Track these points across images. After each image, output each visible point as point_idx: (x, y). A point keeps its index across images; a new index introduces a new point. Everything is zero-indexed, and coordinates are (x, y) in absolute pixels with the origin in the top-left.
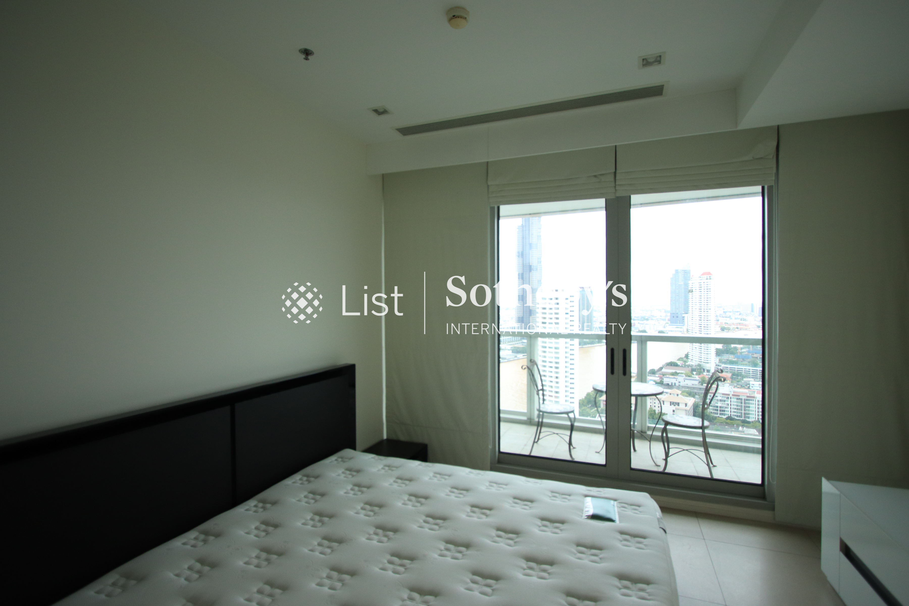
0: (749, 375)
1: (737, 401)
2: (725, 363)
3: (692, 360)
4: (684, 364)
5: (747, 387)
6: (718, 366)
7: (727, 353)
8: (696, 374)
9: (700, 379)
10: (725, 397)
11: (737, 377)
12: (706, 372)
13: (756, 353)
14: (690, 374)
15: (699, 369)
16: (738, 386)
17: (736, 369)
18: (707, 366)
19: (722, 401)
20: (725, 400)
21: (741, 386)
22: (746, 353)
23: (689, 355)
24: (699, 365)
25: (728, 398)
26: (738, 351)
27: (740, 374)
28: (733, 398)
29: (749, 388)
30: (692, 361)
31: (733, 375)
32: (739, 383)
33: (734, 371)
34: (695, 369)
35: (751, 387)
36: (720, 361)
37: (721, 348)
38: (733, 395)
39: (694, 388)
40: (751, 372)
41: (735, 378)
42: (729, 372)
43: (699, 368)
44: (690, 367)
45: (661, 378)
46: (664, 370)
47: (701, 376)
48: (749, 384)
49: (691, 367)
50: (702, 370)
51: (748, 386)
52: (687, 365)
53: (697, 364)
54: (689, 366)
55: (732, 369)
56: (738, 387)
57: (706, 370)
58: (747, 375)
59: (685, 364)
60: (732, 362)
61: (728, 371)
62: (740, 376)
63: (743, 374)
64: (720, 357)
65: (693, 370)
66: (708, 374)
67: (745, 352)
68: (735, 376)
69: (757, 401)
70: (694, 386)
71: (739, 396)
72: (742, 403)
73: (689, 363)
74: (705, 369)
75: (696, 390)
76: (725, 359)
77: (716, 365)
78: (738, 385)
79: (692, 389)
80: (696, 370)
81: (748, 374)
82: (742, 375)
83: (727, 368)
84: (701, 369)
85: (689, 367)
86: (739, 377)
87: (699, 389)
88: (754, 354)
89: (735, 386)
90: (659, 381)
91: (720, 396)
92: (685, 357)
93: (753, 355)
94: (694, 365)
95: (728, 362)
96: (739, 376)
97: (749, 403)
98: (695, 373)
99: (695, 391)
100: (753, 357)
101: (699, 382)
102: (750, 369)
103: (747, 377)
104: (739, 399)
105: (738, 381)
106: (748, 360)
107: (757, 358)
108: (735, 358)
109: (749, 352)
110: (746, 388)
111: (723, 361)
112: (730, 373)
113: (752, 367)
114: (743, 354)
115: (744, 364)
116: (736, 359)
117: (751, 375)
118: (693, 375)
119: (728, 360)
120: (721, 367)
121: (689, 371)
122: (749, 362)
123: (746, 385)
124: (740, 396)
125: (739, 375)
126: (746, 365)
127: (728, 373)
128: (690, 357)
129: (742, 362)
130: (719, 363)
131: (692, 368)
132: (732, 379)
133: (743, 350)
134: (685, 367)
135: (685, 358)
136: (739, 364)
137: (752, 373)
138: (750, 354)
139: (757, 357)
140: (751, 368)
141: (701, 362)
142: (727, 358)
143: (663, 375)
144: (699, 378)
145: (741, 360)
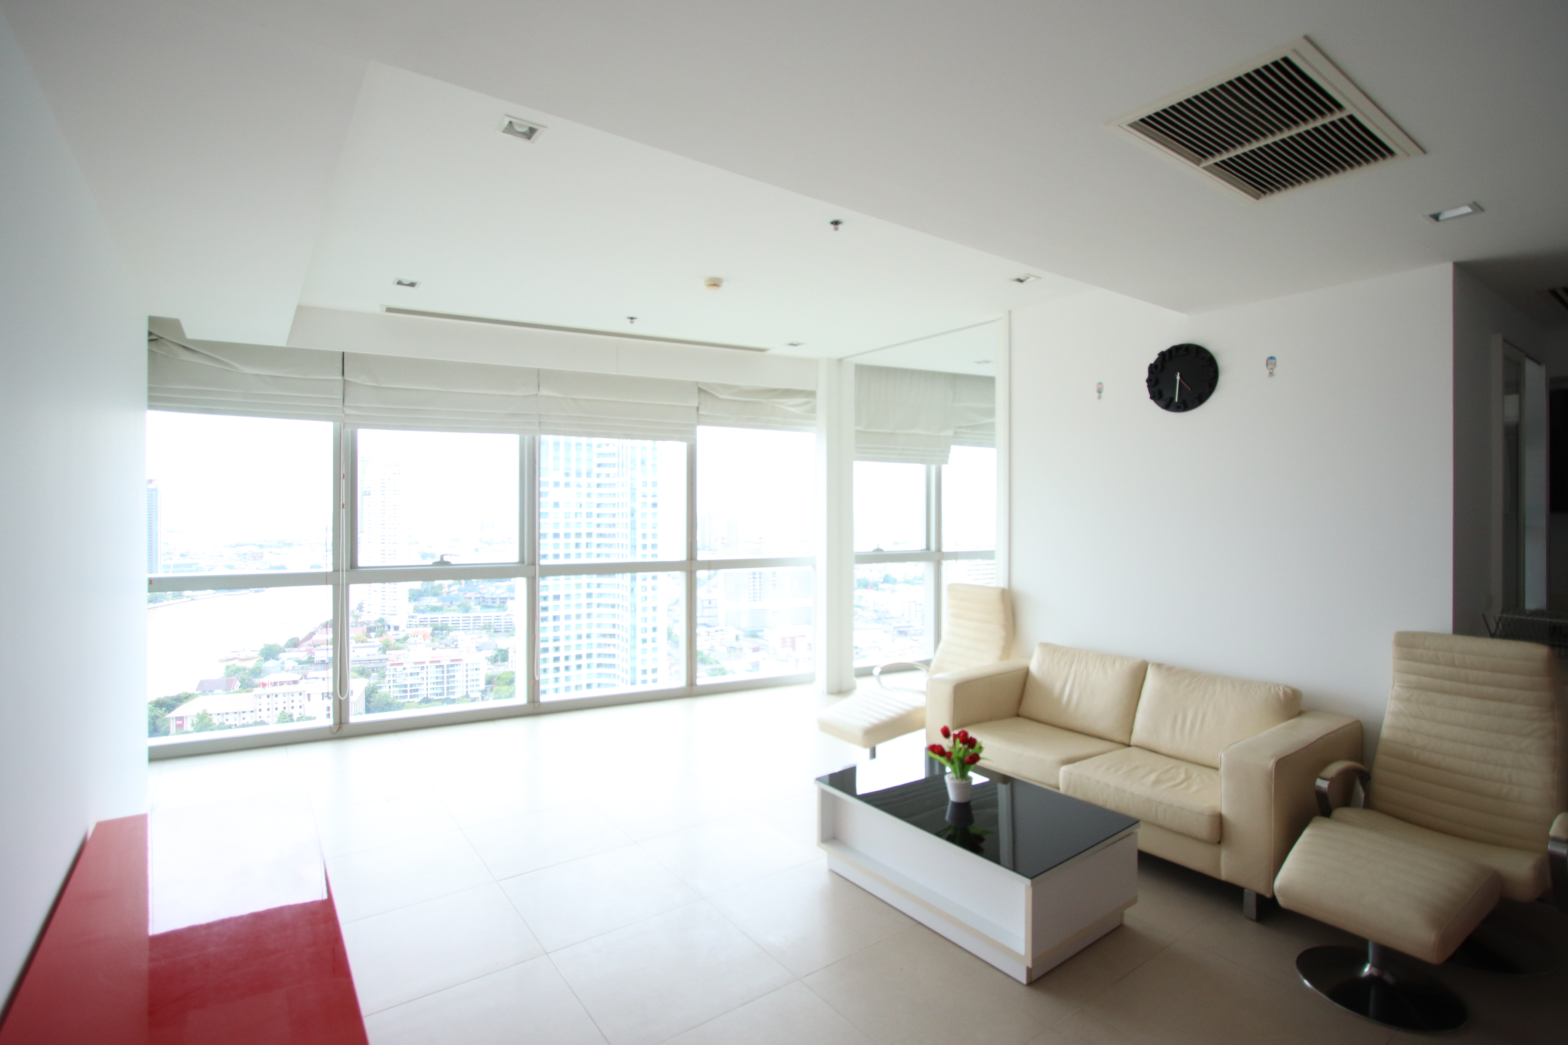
0: (458, 627)
1: (436, 671)
2: (423, 612)
3: (369, 612)
4: (354, 621)
5: (454, 646)
6: (413, 617)
7: (428, 596)
8: (376, 636)
9: (381, 644)
10: (419, 667)
11: (441, 632)
12: (393, 630)
13: (470, 591)
14: (364, 637)
15: (380, 627)
16: (441, 646)
17: (440, 620)
18: (392, 621)
19: (414, 675)
20: (418, 673)
21: (446, 645)
22: (456, 592)
23: (363, 605)
24: (382, 620)
25: (422, 668)
26: (443, 591)
27: (446, 627)
28: (430, 666)
29: (456, 646)
30: (369, 614)
31: (435, 629)
32: (444, 641)
33: (436, 623)
34: (375, 627)
35: (459, 646)
36: (417, 610)
37: (419, 589)
38: (431, 662)
39: (370, 660)
40: (461, 622)
41: (438, 633)
42: (429, 626)
43: (380, 624)
44: (365, 626)
45: (310, 652)
46: (315, 638)
47: (384, 637)
48: (457, 641)
49: (367, 624)
50: (386, 628)
51: (456, 643)
52: (361, 622)
53: (377, 619)
54: (362, 624)
55: (433, 620)
56: (441, 648)
57: (393, 627)
58: (455, 627)
59: (357, 620)
60: (435, 609)
61: (427, 624)
62: (446, 630)
63: (450, 625)
64: (416, 603)
65: (370, 630)
66: (395, 632)
67: (454, 591)
68: (438, 630)
69: (465, 665)
70: (371, 658)
71: (439, 661)
72: (443, 672)
73: (364, 617)
74: (391, 626)
75: (374, 664)
76: (423, 606)
77: (409, 617)
78: (441, 644)
79: (367, 663)
80: (376, 630)
81: (457, 625)
82: (448, 629)
83: (426, 620)
84: (384, 627)
85: (363, 626)
86: (444, 632)
87: (379, 661)
88: (467, 592)
89: (437, 646)
90: (305, 658)
91: (411, 668)
92: (358, 608)
93: (465, 594)
94: (373, 622)
95: (429, 609)
96: (444, 630)
97: (454, 670)
98: (373, 634)
99: (372, 665)
100: (465, 597)
101: (378, 649)
102: (459, 617)
103: (455, 630)
104: (440, 666)
105: (442, 639)
106: (458, 603)
107: (470, 598)
108: (439, 602)
109: (460, 590)
110: (452, 648)
111: (422, 608)
112: (431, 626)
113: (463, 612)
114: (451, 594)
115: (451, 611)
116: (440, 604)
117: (461, 625)
118: (371, 638)
119: (428, 606)
120: (416, 618)
121: (363, 632)
122: (459, 606)
123: (453, 643)
124: (441, 662)
125: (444, 628)
126: (454, 610)
127: (427, 627)
128: (366, 608)
129: (449, 607)
130: (414, 612)
131: (368, 626)
132: (433, 636)
133: (452, 589)
134: (356, 626)
135: (358, 611)
136: (445, 611)
137: (463, 623)
138: (462, 594)
139: (470, 596)
140: (461, 615)
141: (385, 614)
142: (428, 604)
143: (315, 646)
144: (380, 641)
145: (449, 603)
